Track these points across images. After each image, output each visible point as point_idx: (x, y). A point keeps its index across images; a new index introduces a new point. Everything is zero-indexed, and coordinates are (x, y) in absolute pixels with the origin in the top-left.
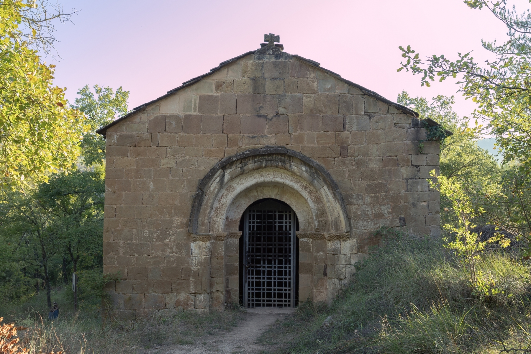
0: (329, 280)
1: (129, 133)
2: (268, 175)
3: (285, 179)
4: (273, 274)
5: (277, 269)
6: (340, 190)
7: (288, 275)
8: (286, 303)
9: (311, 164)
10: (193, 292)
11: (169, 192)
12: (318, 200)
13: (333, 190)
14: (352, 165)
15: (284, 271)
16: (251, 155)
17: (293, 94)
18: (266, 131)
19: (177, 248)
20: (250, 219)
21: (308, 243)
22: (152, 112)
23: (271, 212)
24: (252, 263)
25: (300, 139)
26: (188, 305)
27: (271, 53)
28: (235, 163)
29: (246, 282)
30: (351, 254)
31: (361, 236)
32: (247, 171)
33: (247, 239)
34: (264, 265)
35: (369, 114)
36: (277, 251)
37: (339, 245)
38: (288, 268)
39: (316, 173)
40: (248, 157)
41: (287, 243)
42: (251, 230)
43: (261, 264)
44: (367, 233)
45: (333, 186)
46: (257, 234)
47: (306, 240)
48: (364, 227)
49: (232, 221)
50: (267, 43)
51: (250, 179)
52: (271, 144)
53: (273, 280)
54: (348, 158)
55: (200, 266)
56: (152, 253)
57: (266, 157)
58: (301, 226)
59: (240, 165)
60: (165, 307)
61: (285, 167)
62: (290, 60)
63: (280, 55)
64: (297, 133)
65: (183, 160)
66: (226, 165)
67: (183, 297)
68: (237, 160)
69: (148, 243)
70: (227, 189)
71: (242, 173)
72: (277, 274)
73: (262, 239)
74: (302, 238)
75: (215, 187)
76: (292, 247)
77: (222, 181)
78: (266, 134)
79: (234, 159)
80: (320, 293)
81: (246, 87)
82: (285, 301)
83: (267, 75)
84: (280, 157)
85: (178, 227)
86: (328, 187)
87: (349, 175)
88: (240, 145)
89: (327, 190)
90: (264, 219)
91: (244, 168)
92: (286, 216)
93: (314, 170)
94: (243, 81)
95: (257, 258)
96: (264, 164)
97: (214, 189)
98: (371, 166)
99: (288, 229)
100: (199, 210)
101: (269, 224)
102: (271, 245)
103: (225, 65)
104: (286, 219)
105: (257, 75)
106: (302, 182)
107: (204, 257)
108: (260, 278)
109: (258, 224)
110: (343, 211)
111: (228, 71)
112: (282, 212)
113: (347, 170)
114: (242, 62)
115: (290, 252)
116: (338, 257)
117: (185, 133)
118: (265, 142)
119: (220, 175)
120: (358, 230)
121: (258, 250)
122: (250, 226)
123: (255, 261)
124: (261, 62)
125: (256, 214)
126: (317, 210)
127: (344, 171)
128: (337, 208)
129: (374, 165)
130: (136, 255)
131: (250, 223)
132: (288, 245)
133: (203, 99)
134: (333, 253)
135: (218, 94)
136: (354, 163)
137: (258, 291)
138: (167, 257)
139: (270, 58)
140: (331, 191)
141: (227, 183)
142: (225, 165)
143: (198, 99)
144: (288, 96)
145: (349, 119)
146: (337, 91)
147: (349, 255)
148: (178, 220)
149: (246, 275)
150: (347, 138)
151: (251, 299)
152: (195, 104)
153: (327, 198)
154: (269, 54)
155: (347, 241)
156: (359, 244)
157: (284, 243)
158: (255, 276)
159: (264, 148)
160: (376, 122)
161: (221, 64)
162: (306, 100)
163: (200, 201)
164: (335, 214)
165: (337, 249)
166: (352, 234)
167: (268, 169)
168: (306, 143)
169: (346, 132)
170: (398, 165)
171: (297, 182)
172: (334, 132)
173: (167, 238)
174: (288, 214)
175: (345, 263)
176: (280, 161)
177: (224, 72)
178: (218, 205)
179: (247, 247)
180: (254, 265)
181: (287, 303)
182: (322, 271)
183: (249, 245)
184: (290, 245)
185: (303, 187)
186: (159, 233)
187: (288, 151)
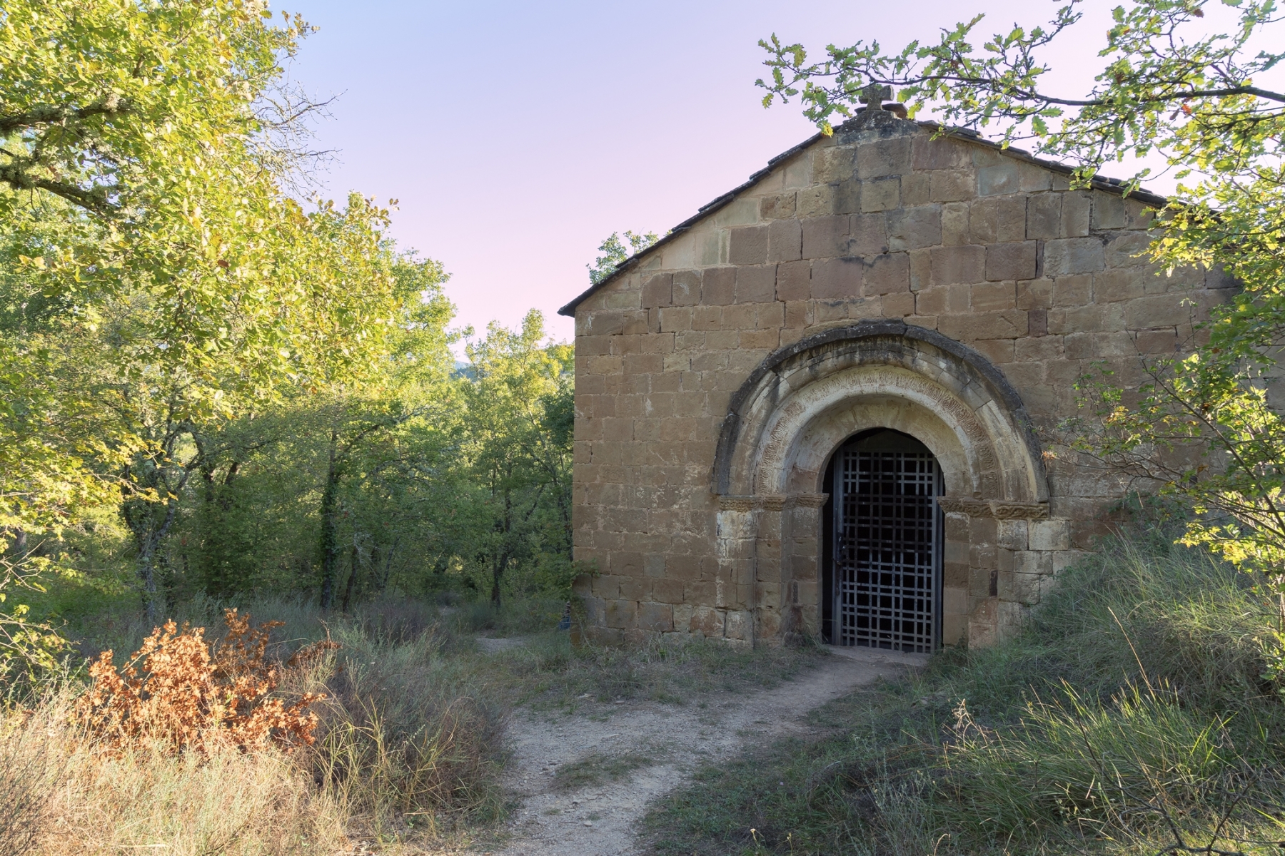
0: (1001, 605)
1: (611, 311)
2: (870, 381)
3: (906, 387)
4: (893, 582)
5: (901, 573)
6: (1026, 409)
7: (925, 586)
8: (920, 644)
9: (958, 354)
10: (722, 605)
11: (678, 417)
12: (979, 431)
13: (1008, 410)
14: (1058, 353)
15: (916, 578)
16: (829, 340)
17: (920, 207)
18: (862, 290)
19: (693, 521)
20: (847, 469)
21: (963, 522)
22: (648, 269)
23: (890, 455)
24: (852, 557)
25: (935, 302)
26: (712, 628)
27: (872, 125)
28: (797, 358)
29: (837, 594)
30: (1052, 551)
31: (1078, 513)
32: (824, 374)
33: (839, 508)
34: (875, 563)
35: (1102, 233)
36: (902, 537)
37: (1023, 529)
38: (925, 572)
39: (971, 372)
40: (823, 346)
41: (925, 520)
42: (850, 491)
43: (868, 560)
44: (1093, 505)
45: (1011, 401)
46: (861, 499)
47: (959, 517)
48: (1087, 491)
49: (805, 472)
50: (865, 105)
51: (832, 389)
52: (873, 316)
53: (893, 595)
54: (1049, 337)
55: (733, 557)
56: (651, 530)
57: (862, 344)
58: (949, 488)
59: (809, 362)
60: (673, 630)
61: (902, 363)
62: (914, 135)
63: (891, 126)
64: (928, 290)
65: (703, 357)
66: (780, 363)
67: (703, 612)
68: (802, 352)
69: (644, 509)
70: (787, 410)
71: (814, 379)
72: (902, 582)
73: (871, 510)
74: (950, 511)
75: (762, 407)
76: (934, 529)
77: (773, 395)
78: (862, 294)
79: (796, 351)
80: (982, 630)
81: (821, 202)
82: (920, 640)
83: (863, 174)
84: (890, 342)
85: (696, 481)
86: (998, 403)
87: (1050, 375)
88: (809, 321)
89: (995, 408)
90: (876, 469)
91: (817, 368)
92: (922, 464)
93: (965, 367)
94: (816, 192)
95: (862, 547)
96: (857, 358)
97: (759, 411)
98: (1105, 353)
99: (926, 493)
100: (730, 451)
101: (887, 481)
102: (890, 523)
103: (779, 164)
104: (922, 470)
105: (842, 176)
106: (942, 392)
107: (741, 541)
108: (867, 589)
109: (863, 481)
110: (1031, 456)
111: (785, 176)
112: (914, 455)
113: (1044, 365)
114: (812, 153)
115: (930, 540)
116: (1021, 557)
117: (706, 304)
118: (859, 313)
119: (769, 382)
120: (1071, 499)
121: (863, 533)
122: (846, 485)
123: (856, 553)
124: (852, 147)
125: (858, 459)
126: (978, 453)
127: (1037, 366)
128: (1020, 448)
129: (1115, 351)
130: (625, 532)
131: (846, 476)
132: (926, 524)
133: (737, 236)
134: (1008, 546)
135: (766, 224)
136: (1062, 348)
137: (863, 615)
138: (675, 537)
139: (869, 137)
140: (1006, 412)
141: (784, 398)
142: (778, 363)
143: (729, 237)
144: (908, 212)
145: (1050, 249)
146: (1022, 189)
147: (1049, 553)
148: (695, 470)
149: (837, 581)
150: (1046, 292)
151: (848, 627)
152: (724, 247)
153: (995, 427)
154: (869, 128)
155: (1043, 523)
156: (1072, 530)
157: (917, 520)
158: (856, 584)
159: (857, 325)
160: (1121, 250)
161: (770, 163)
162: (950, 216)
163: (732, 433)
164: (1013, 463)
165: (1019, 539)
166: (1056, 507)
167: (870, 367)
168: (948, 310)
169: (1044, 278)
170: (1178, 347)
171: (931, 392)
172: (1012, 282)
173: (675, 503)
174: (926, 460)
175: (1039, 571)
176: (892, 349)
177: (778, 177)
178: (770, 442)
179: (840, 525)
180: (856, 561)
181: (924, 644)
182: (987, 584)
183: (845, 521)
184: (930, 525)
185: (945, 403)
186: (661, 492)
187: (906, 330)
